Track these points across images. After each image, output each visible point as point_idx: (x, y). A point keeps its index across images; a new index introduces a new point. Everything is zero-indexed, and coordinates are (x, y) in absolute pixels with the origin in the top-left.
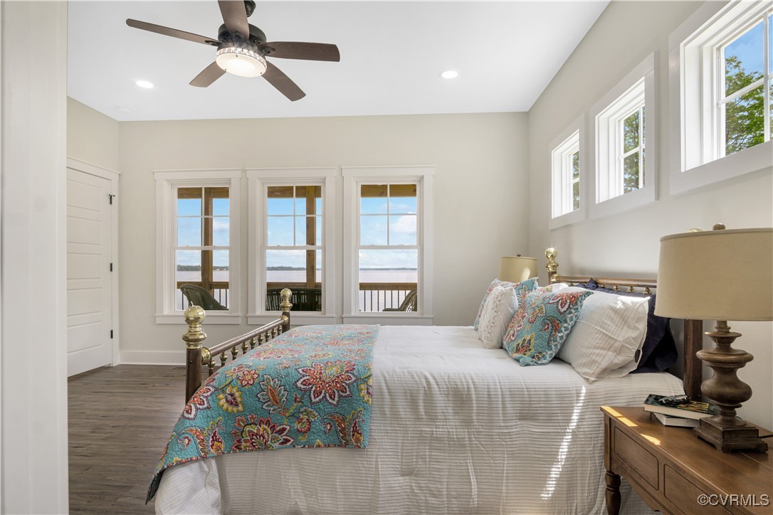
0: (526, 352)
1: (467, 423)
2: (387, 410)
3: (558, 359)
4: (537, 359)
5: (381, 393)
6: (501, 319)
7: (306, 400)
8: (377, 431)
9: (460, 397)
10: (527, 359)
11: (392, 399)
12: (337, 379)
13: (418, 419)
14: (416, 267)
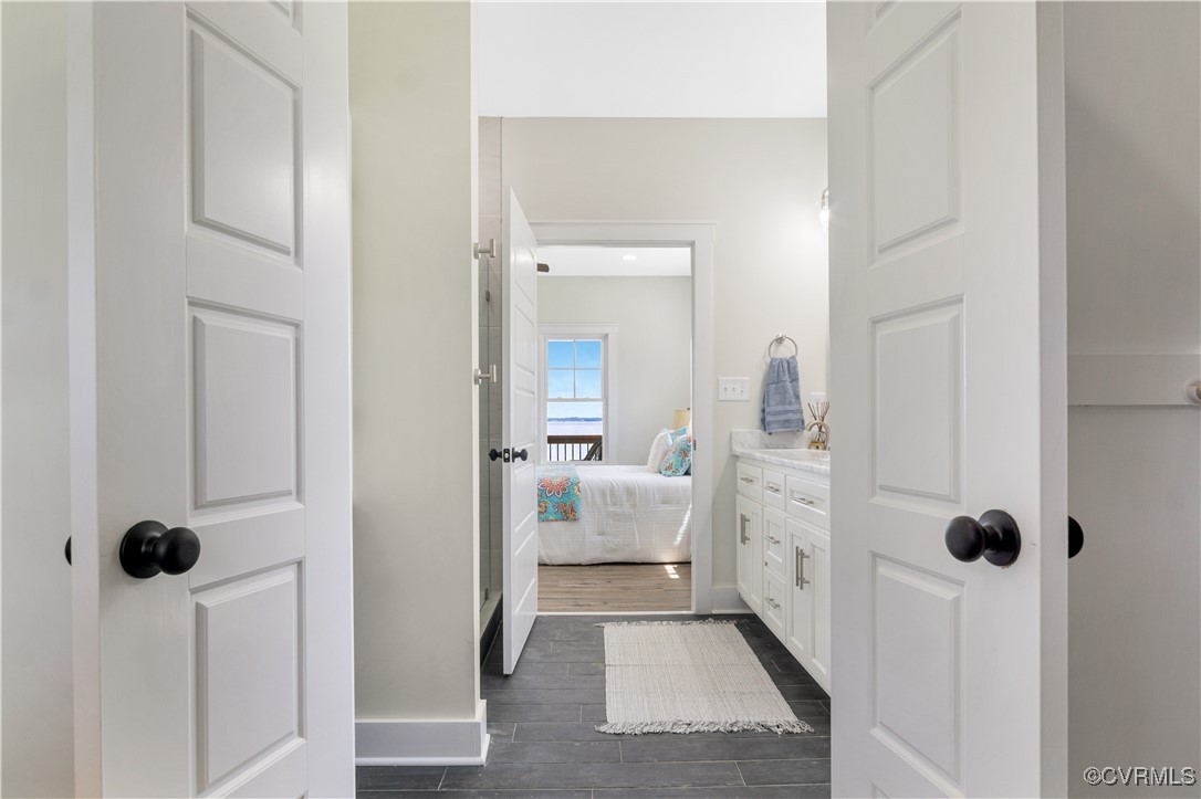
0: (667, 469)
1: (634, 506)
2: (590, 500)
3: (687, 473)
4: (675, 473)
5: (586, 490)
6: (661, 453)
7: (544, 495)
8: (583, 511)
9: (630, 492)
10: (670, 473)
11: (592, 494)
12: (560, 485)
13: (606, 504)
14: (601, 416)
